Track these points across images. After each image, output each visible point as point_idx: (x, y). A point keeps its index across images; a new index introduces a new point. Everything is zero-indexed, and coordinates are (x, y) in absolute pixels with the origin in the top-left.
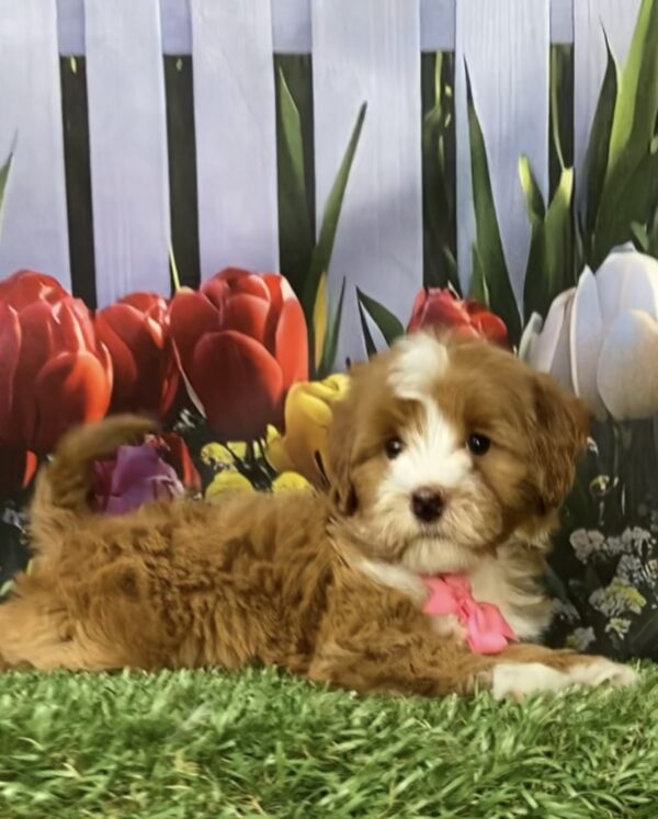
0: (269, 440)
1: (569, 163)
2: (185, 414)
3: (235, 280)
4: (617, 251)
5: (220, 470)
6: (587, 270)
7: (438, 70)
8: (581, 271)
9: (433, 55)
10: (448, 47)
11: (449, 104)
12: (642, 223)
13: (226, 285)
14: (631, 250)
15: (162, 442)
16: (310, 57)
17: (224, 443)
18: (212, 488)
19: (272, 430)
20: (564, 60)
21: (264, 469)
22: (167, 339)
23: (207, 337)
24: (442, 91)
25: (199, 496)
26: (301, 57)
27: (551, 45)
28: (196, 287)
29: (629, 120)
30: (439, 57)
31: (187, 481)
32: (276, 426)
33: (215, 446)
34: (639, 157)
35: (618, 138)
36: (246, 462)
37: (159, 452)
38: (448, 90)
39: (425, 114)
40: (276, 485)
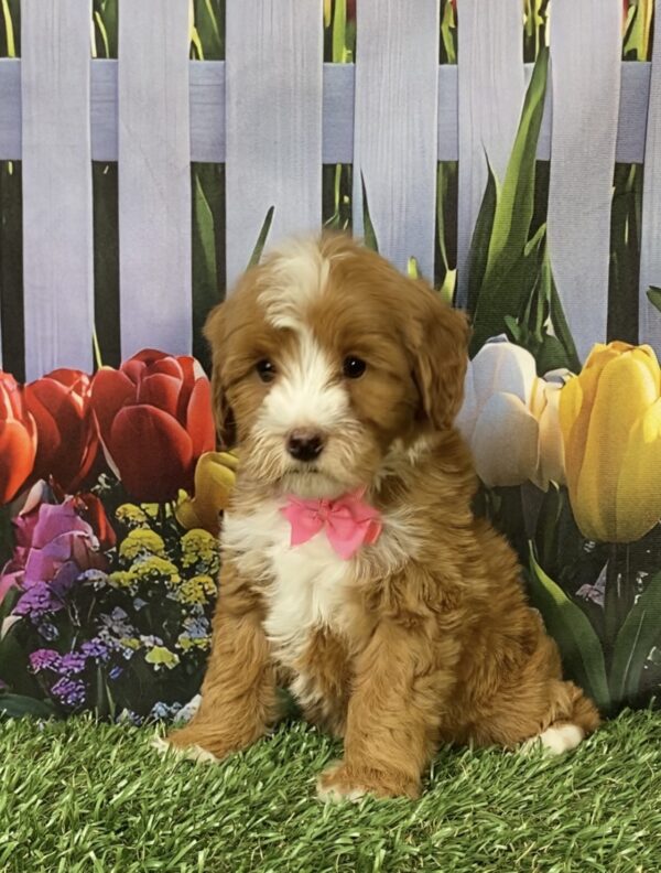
0: (179, 502)
1: (451, 268)
2: (102, 478)
3: (152, 360)
4: (491, 342)
5: (133, 527)
7: (337, 183)
9: (334, 166)
10: (347, 161)
11: (346, 211)
12: (515, 317)
13: (144, 364)
14: (504, 340)
15: (80, 501)
16: (223, 165)
17: (138, 505)
18: (126, 543)
19: (182, 493)
20: (449, 175)
21: (174, 527)
22: (88, 412)
23: (124, 409)
24: (341, 199)
25: (114, 549)
26: (216, 165)
27: (439, 162)
28: (117, 366)
29: (507, 226)
30: (339, 168)
31: (103, 537)
32: (186, 489)
33: (129, 506)
34: (515, 260)
35: (497, 243)
36: (158, 520)
37: (77, 510)
38: (346, 199)
39: (325, 219)
40: (184, 539)
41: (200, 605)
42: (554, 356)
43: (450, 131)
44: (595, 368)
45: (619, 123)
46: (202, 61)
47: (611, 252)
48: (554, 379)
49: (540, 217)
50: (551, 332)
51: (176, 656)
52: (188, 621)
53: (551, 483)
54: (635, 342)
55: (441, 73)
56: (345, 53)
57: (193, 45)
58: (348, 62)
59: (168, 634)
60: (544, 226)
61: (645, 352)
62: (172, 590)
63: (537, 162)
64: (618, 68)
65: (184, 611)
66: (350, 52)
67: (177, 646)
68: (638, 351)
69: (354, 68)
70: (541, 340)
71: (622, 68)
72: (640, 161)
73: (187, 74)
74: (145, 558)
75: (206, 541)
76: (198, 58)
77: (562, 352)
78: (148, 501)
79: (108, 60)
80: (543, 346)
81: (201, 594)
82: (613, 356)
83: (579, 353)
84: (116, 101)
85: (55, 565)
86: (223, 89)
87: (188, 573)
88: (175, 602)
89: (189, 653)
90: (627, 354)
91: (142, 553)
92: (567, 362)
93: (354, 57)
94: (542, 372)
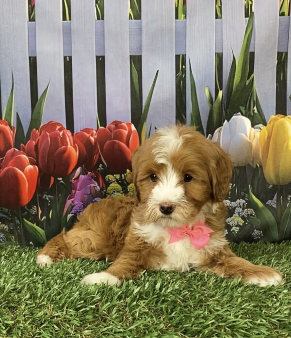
0: (127, 173)
1: (221, 89)
2: (100, 166)
3: (117, 124)
4: (235, 115)
5: (111, 183)
6: (226, 121)
7: (181, 61)
8: (224, 121)
9: (179, 56)
10: (184, 53)
11: (184, 71)
12: (243, 106)
13: (114, 126)
14: (239, 115)
15: (93, 174)
16: (141, 56)
17: (113, 175)
18: (109, 188)
19: (128, 171)
20: (219, 57)
21: (125, 183)
22: (96, 143)
23: (108, 142)
24: (182, 67)
25: (105, 191)
26: (138, 56)
27: (216, 53)
28: (105, 127)
29: (240, 75)
30: (181, 56)
31: (101, 186)
32: (129, 169)
33: (110, 176)
34: (243, 86)
35: (237, 81)
36: (120, 180)
37: (92, 177)
38: (184, 67)
39: (176, 74)
40: (129, 187)
42: (257, 120)
43: (220, 42)
44: (272, 124)
45: (279, 38)
46: (133, 21)
47: (277, 83)
48: (257, 128)
49: (251, 71)
50: (256, 111)
53: (256, 165)
54: (285, 115)
55: (216, 22)
56: (183, 16)
57: (130, 14)
58: (184, 19)
60: (253, 75)
61: (289, 118)
63: (250, 52)
64: (278, 18)
66: (184, 15)
68: (286, 118)
69: (186, 21)
70: (252, 114)
71: (280, 19)
72: (286, 51)
73: (128, 25)
76: (132, 19)
77: (260, 119)
78: (116, 174)
79: (101, 21)
80: (253, 116)
82: (278, 119)
83: (266, 119)
84: (104, 35)
85: (85, 196)
86: (141, 29)
90: (283, 119)
91: (114, 192)
92: (262, 122)
93: (186, 17)
94: (253, 126)
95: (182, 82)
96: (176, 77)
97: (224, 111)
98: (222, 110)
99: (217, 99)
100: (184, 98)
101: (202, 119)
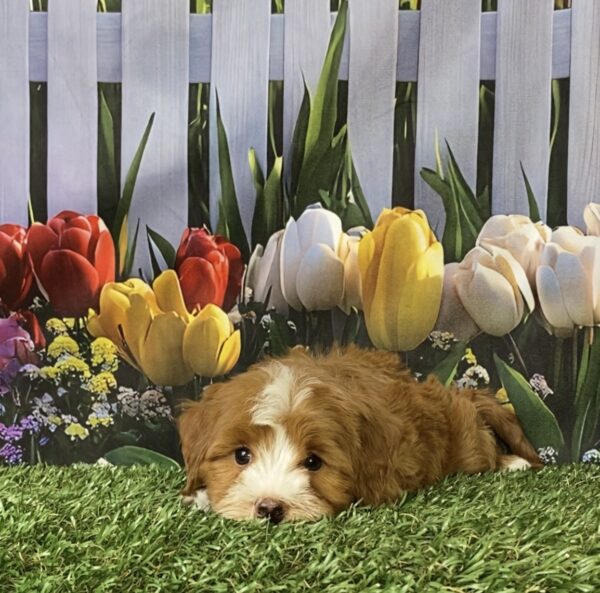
0: (89, 317)
1: (279, 155)
2: (36, 300)
3: (69, 218)
4: (310, 208)
5: (57, 335)
6: (291, 219)
7: (199, 94)
8: (287, 219)
9: (197, 85)
10: (206, 81)
11: (205, 115)
12: (326, 190)
13: (63, 221)
14: (319, 207)
15: (21, 316)
16: (120, 84)
17: (61, 319)
18: (52, 346)
19: (91, 312)
20: (277, 91)
21: (85, 335)
22: (25, 254)
23: (51, 253)
24: (202, 107)
25: (44, 350)
26: (115, 84)
27: (270, 81)
28: (44, 222)
29: (318, 127)
30: (200, 86)
31: (37, 342)
32: (94, 309)
33: (55, 320)
34: (325, 150)
35: (311, 138)
36: (74, 330)
37: (19, 322)
38: (205, 107)
39: (190, 120)
40: (93, 345)
41: (104, 393)
42: (354, 218)
43: (278, 60)
44: (383, 226)
45: (398, 54)
46: (105, 13)
47: (395, 144)
48: (353, 234)
49: (342, 119)
50: (352, 200)
51: (86, 430)
52: (95, 405)
53: (352, 309)
54: (411, 207)
55: (272, 20)
56: (205, 7)
57: (99, 2)
58: (207, 12)
59: (81, 414)
60: (345, 127)
61: (419, 215)
62: (85, 382)
63: (340, 81)
64: (397, 15)
65: (93, 398)
66: (208, 6)
67: (88, 423)
68: (413, 214)
69: (212, 17)
70: (345, 206)
71: (399, 16)
72: (414, 80)
73: (95, 21)
74: (65, 357)
75: (109, 346)
76: (102, 10)
77: (361, 215)
78: (68, 317)
79: (42, 13)
80: (346, 210)
81: (105, 385)
82: (396, 217)
83: (372, 216)
84: (46, 40)
85: (5, 361)
86: (120, 31)
87: (96, 370)
88: (86, 391)
89: (96, 428)
90: (406, 217)
91: (64, 354)
92: (364, 222)
93: (211, 9)
94: (345, 228)
95: (200, 137)
96: (190, 127)
97: (286, 200)
98: (283, 196)
99: (272, 173)
100: (205, 169)
101: (241, 213)
